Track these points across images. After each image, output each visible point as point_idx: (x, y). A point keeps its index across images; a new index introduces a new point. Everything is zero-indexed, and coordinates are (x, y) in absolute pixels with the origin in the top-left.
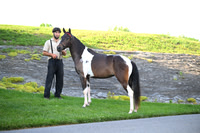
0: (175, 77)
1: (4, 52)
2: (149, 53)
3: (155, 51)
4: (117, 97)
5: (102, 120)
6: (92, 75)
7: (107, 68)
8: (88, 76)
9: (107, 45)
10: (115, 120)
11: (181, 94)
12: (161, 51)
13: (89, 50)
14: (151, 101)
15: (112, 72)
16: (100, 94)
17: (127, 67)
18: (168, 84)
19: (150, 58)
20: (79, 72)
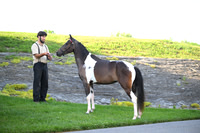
0: (178, 82)
1: (7, 59)
2: (152, 59)
3: (158, 57)
4: (120, 103)
5: (106, 126)
6: (95, 81)
7: (110, 74)
8: (91, 82)
9: (109, 52)
10: (119, 126)
11: (184, 100)
12: (164, 56)
13: (92, 56)
14: (154, 106)
15: (115, 78)
16: (103, 100)
17: (130, 73)
18: (171, 89)
19: (153, 63)
20: (82, 78)
